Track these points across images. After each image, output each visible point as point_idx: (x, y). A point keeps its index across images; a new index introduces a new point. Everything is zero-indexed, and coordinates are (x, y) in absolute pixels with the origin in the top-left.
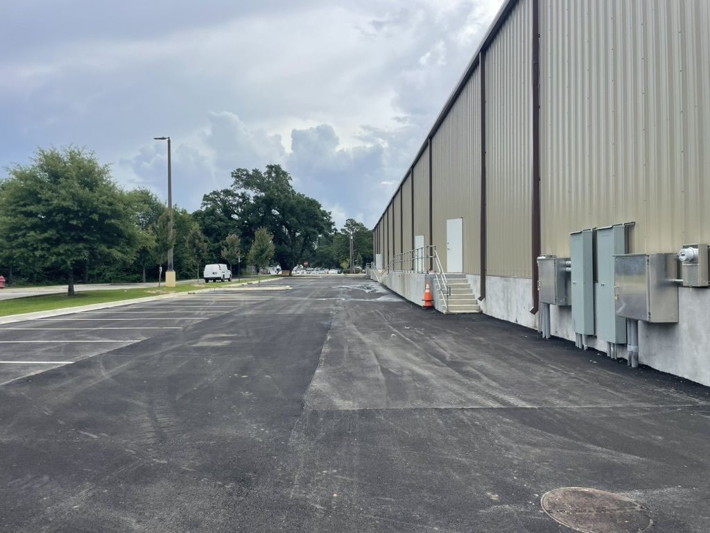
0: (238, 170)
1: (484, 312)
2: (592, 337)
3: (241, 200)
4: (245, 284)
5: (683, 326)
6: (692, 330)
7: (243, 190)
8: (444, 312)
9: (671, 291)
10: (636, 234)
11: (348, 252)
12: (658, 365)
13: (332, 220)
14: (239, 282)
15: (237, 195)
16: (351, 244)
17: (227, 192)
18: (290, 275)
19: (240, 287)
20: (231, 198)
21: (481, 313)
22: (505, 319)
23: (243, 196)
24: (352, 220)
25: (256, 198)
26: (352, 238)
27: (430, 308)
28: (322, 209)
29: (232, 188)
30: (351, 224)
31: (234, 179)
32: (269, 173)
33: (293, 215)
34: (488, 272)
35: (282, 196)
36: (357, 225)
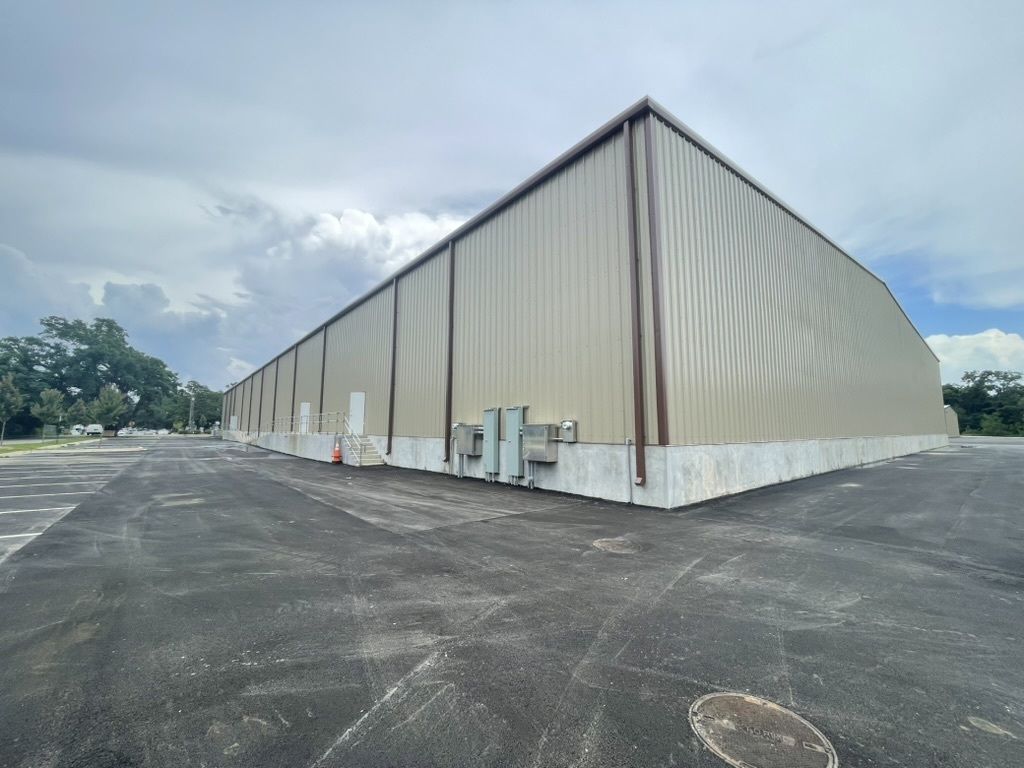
0: (52, 318)
1: (389, 464)
2: (497, 474)
3: (53, 351)
4: (65, 445)
5: (561, 463)
6: (566, 466)
7: (57, 340)
8: (357, 465)
9: (554, 445)
10: (529, 413)
11: (188, 412)
12: (544, 486)
13: (179, 381)
14: (57, 443)
15: (48, 345)
16: (192, 404)
17: (31, 341)
18: (116, 436)
19: (58, 449)
20: (36, 347)
21: (386, 464)
22: (413, 467)
23: (57, 347)
24: (194, 383)
25: (78, 351)
26: (193, 399)
27: (339, 463)
28: (167, 369)
29: (40, 337)
30: (194, 385)
31: (45, 328)
32: (98, 327)
33: (129, 373)
34: (394, 434)
35: (117, 352)
36: (201, 387)
